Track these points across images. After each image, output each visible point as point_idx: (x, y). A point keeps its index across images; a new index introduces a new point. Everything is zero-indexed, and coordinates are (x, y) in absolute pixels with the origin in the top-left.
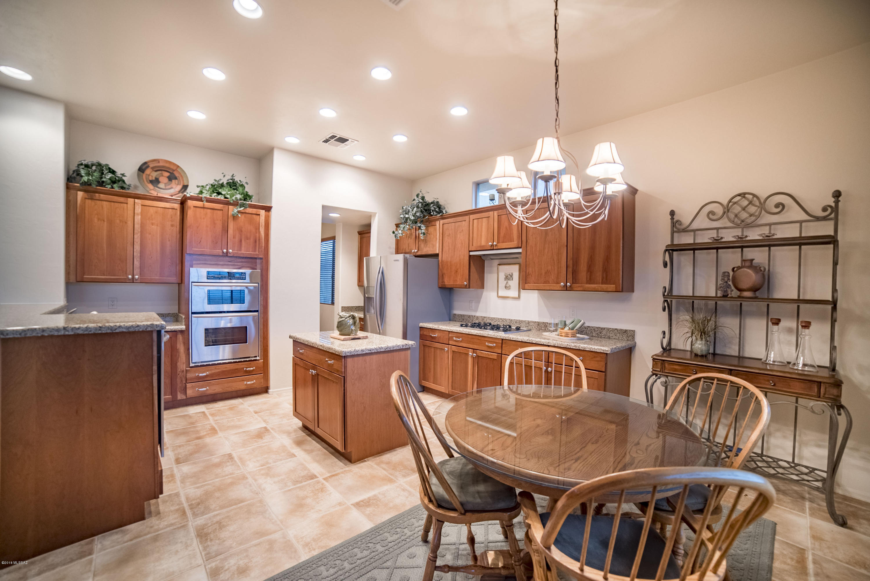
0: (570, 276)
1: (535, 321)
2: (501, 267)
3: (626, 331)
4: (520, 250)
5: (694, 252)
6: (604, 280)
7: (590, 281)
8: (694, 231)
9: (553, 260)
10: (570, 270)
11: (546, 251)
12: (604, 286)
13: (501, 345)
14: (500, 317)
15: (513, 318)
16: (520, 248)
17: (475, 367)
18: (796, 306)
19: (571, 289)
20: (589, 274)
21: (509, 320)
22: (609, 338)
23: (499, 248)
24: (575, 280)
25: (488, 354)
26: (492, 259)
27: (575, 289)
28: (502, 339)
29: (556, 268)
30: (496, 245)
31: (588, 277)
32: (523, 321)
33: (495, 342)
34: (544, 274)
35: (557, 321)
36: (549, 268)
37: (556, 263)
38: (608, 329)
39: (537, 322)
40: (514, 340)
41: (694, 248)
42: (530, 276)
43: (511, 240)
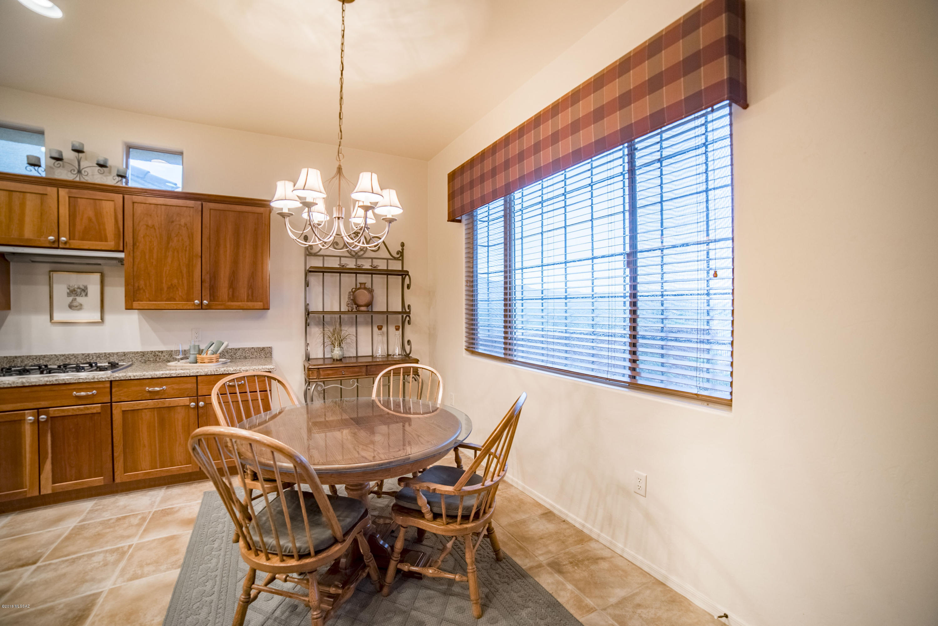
0: (206, 293)
1: (136, 351)
2: (55, 275)
3: (263, 348)
4: (121, 255)
5: (323, 274)
6: (250, 297)
7: (233, 297)
8: (323, 256)
9: (181, 272)
10: (206, 285)
11: (169, 260)
12: (250, 304)
13: (109, 390)
14: (61, 353)
15: (91, 351)
16: (123, 251)
17: (46, 436)
18: (385, 316)
19: (209, 307)
20: (231, 290)
21: (83, 354)
22: (245, 358)
23: (72, 247)
24: (213, 297)
25: (78, 409)
26: (33, 262)
27: (214, 307)
28: (111, 382)
29: (185, 282)
30: (66, 243)
31: (231, 293)
32: (113, 354)
33: (94, 389)
34: (165, 289)
35: (186, 348)
36: (175, 281)
37: (185, 276)
38: (244, 349)
39: (141, 352)
40: (136, 378)
41: (323, 271)
42: (142, 291)
43: (103, 238)
